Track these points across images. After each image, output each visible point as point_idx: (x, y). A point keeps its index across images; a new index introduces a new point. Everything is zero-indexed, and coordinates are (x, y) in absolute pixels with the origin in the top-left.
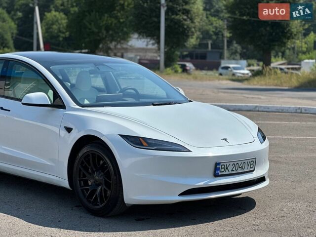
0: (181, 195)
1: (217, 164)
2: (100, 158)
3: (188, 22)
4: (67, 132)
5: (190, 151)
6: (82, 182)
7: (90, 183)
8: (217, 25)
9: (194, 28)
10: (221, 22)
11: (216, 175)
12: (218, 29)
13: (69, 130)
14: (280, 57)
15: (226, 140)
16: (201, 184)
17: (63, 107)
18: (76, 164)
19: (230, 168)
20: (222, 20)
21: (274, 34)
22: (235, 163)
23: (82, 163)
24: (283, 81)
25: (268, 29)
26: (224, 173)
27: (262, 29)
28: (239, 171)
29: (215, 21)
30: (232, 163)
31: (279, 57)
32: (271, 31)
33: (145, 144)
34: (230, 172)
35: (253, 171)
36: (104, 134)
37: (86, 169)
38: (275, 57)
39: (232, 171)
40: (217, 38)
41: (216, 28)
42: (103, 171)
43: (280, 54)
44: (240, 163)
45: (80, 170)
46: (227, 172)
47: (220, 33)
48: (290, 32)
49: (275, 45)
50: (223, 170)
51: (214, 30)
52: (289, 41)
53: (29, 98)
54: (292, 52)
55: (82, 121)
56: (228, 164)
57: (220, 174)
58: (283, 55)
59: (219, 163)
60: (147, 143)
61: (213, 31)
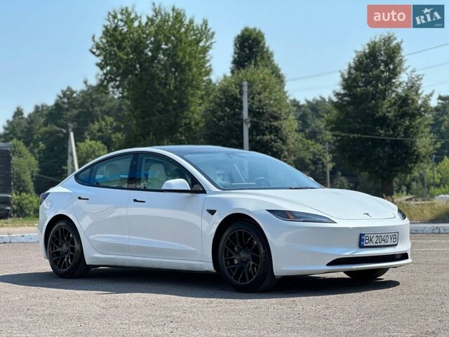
0: (328, 265)
1: (361, 235)
2: (247, 236)
3: (279, 143)
4: (210, 215)
5: (335, 223)
6: (228, 262)
7: (236, 262)
8: (316, 150)
9: (287, 151)
10: (320, 147)
11: (361, 247)
12: (317, 157)
13: (212, 212)
14: (405, 193)
15: (367, 214)
16: (348, 254)
17: (204, 192)
18: (221, 245)
19: (374, 240)
20: (321, 143)
21: (395, 156)
22: (379, 235)
23: (228, 242)
24: (412, 214)
25: (387, 149)
26: (368, 245)
27: (379, 149)
28: (383, 243)
29: (312, 145)
30: (376, 235)
31: (402, 192)
32: (391, 152)
33: (291, 217)
34: (375, 244)
35: (396, 245)
36: (251, 210)
37: (232, 248)
38: (398, 191)
39: (376, 243)
40: (316, 168)
41: (314, 154)
42: (250, 248)
43: (404, 188)
44: (383, 235)
45: (226, 249)
46: (371, 244)
47: (320, 162)
48: (416, 154)
49: (397, 171)
50: (367, 241)
51: (311, 157)
52: (417, 165)
53: (169, 184)
54: (420, 184)
55: (226, 202)
56: (372, 236)
57: (365, 245)
58: (409, 191)
59: (364, 235)
60: (293, 215)
61: (310, 159)
